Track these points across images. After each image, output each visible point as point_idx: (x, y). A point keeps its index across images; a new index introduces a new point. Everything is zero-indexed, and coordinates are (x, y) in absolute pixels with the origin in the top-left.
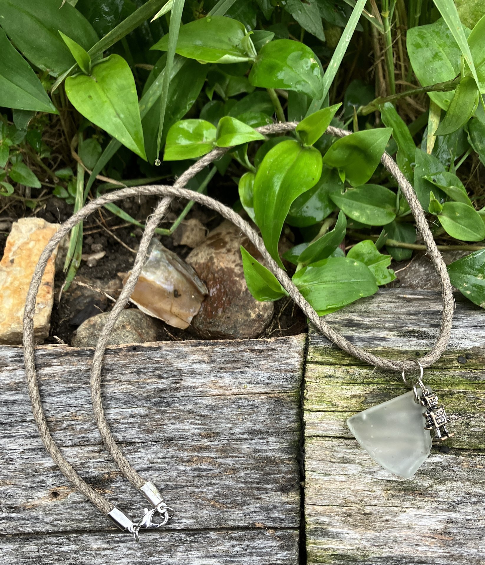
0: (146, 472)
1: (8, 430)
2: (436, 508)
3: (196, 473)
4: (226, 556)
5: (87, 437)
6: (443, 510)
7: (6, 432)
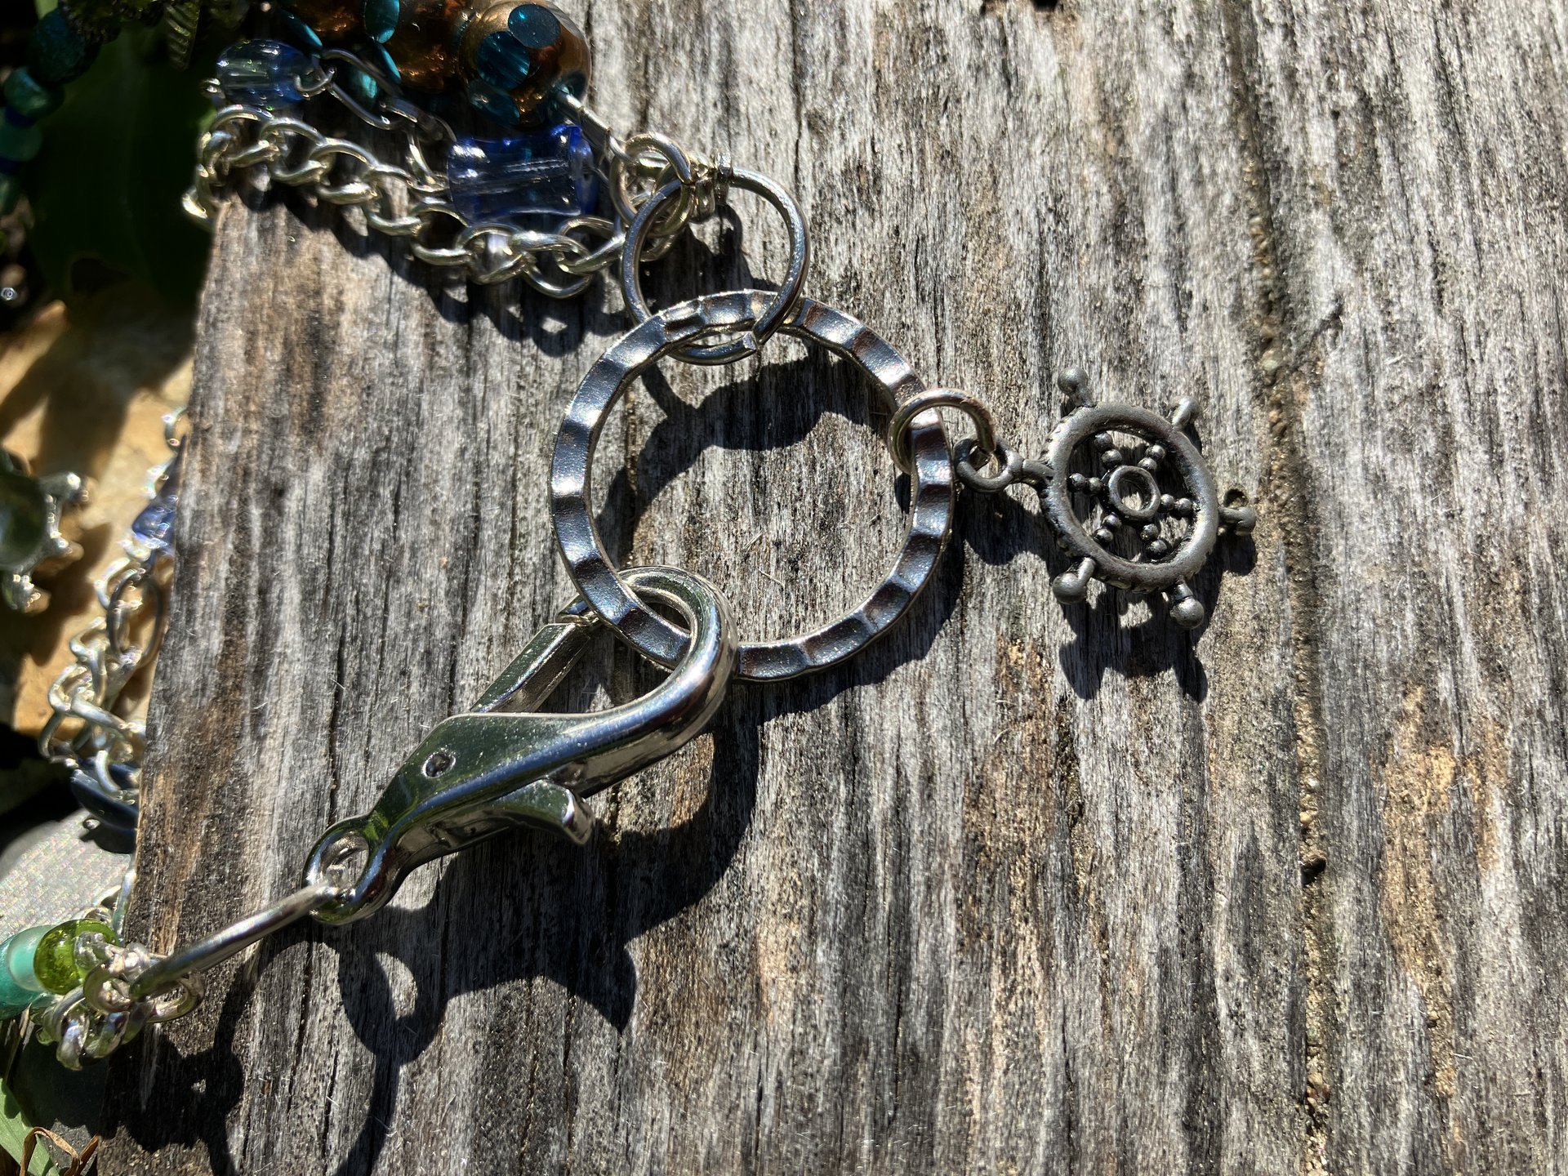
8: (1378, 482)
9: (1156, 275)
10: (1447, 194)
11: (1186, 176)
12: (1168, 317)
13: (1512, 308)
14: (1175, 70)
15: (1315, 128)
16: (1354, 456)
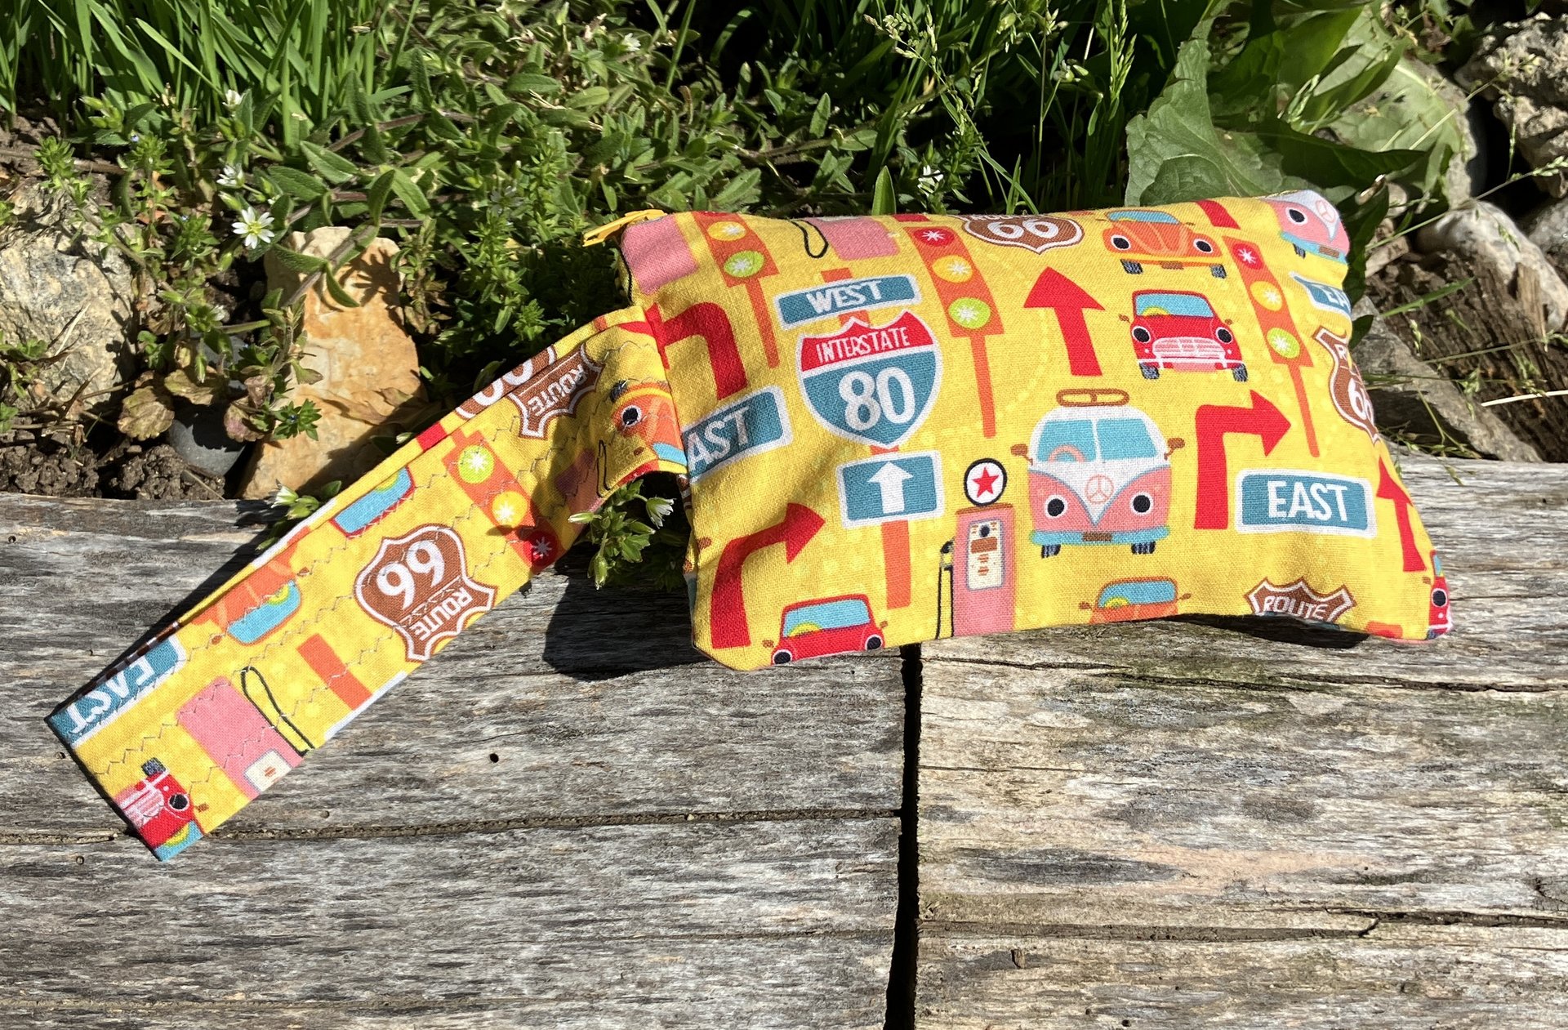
2: (1122, 771)
3: (735, 721)
4: (784, 859)
6: (1133, 774)
8: (331, 861)
9: (400, 793)
10: (430, 890)
11: (437, 804)
12: (385, 795)
13: (391, 908)
14: (476, 802)
15: (456, 851)
16: (341, 855)
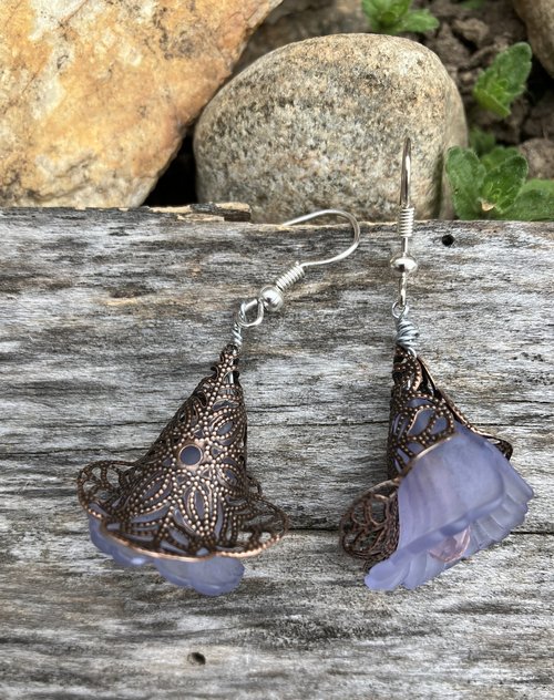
0: (477, 617)
1: (53, 475)
5: (301, 508)
7: (46, 479)
